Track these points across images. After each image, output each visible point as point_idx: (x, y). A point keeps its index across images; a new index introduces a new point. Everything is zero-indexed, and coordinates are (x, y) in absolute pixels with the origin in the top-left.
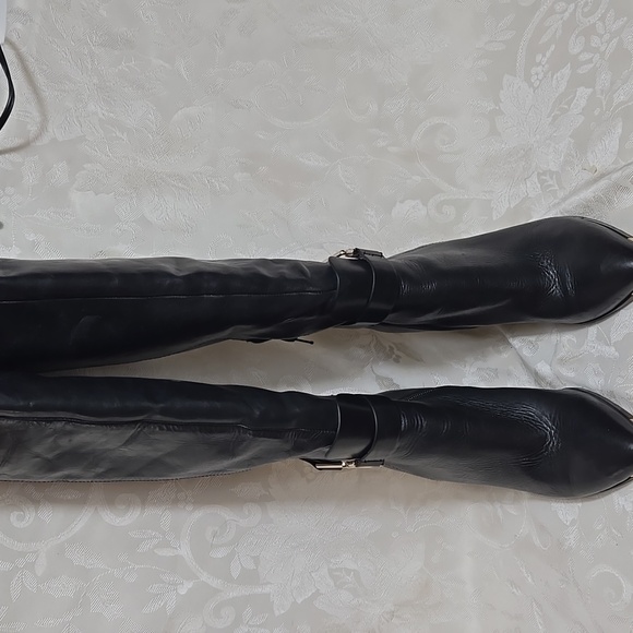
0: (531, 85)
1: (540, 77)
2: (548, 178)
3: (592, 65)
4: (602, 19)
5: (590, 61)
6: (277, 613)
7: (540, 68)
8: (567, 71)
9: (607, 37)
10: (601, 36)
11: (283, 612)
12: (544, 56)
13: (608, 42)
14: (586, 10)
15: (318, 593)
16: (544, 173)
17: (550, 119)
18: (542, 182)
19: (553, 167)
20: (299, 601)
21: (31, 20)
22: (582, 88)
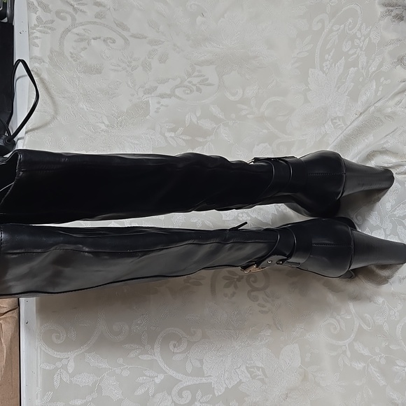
0: (324, 72)
1: (329, 66)
2: (337, 121)
3: (356, 55)
4: (360, 30)
5: (355, 53)
6: (217, 394)
7: (328, 62)
8: (342, 61)
9: (363, 38)
10: (360, 39)
11: (220, 394)
12: (329, 55)
13: (364, 41)
14: (350, 27)
15: (240, 382)
16: (335, 118)
17: (336, 89)
18: (334, 124)
19: (340, 114)
20: (230, 387)
21: (43, 62)
22: (352, 68)
